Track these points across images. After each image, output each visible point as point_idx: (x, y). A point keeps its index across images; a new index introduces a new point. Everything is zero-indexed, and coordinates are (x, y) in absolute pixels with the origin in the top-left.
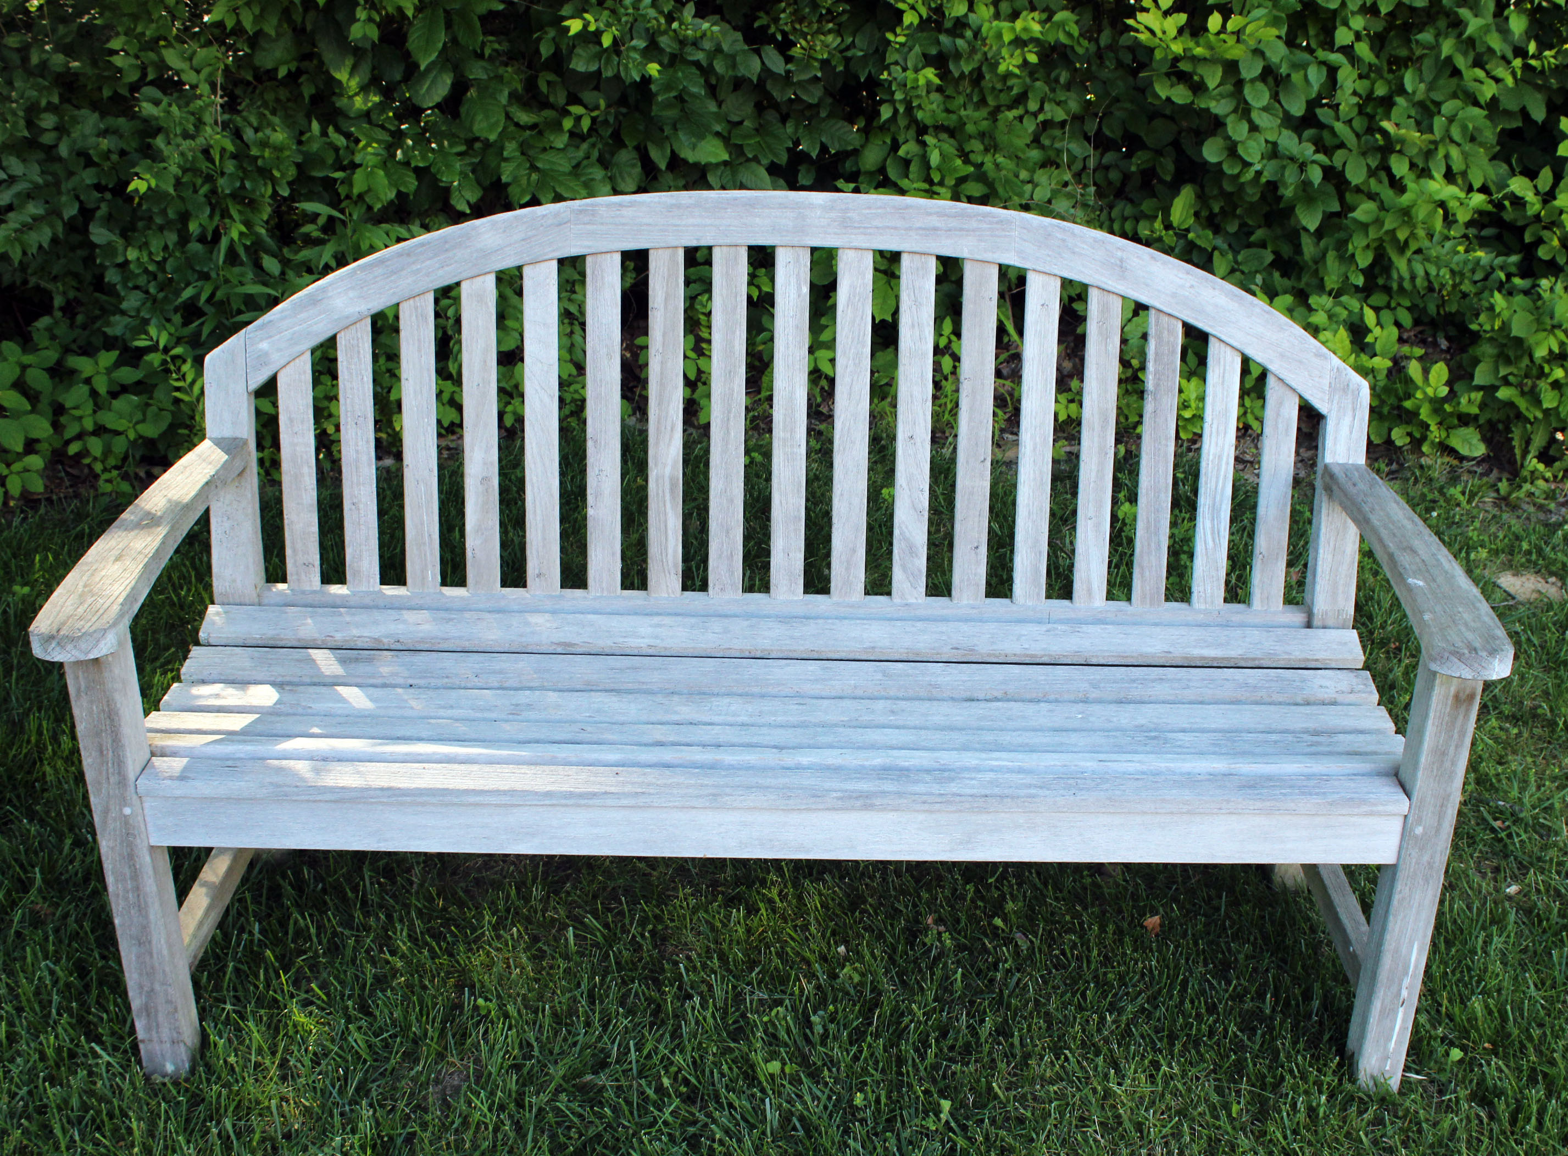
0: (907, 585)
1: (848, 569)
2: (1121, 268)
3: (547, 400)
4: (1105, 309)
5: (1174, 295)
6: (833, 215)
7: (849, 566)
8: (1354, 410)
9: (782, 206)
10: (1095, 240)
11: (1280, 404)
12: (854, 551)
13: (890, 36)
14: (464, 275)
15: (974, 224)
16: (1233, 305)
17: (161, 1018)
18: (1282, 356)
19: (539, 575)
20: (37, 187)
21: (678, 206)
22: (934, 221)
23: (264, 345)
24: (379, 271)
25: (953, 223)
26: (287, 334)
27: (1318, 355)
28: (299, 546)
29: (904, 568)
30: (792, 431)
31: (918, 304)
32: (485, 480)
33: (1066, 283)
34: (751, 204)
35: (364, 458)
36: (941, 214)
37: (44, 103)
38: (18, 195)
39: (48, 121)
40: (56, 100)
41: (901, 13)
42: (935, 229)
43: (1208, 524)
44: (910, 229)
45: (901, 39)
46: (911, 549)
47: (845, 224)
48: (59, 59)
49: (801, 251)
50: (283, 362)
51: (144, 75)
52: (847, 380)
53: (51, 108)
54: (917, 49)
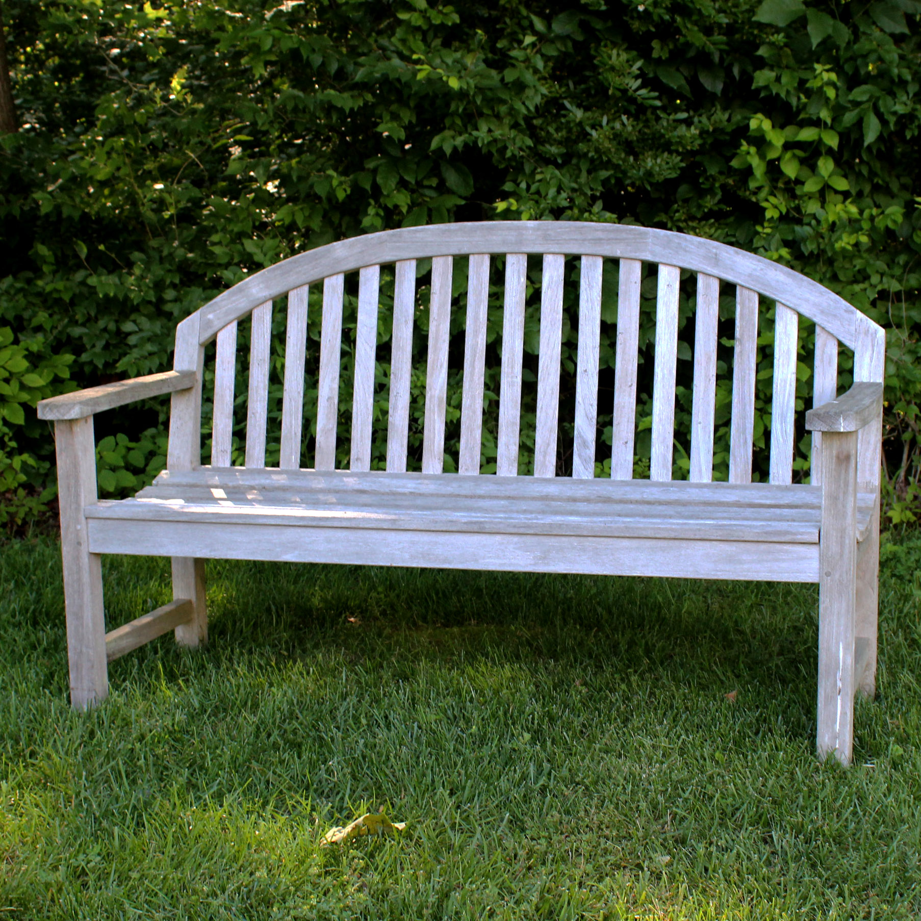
0: (581, 468)
1: (544, 457)
2: (716, 260)
3: (368, 349)
4: (708, 286)
5: (750, 275)
6: (539, 233)
7: (545, 454)
8: (873, 346)
9: (509, 229)
10: (700, 243)
11: (825, 345)
12: (548, 445)
13: (759, 228)
14: (325, 274)
15: (624, 235)
16: (789, 281)
17: (84, 672)
18: (822, 312)
19: (357, 459)
20: (156, 335)
21: (449, 230)
22: (600, 235)
23: (211, 316)
24: (279, 272)
25: (612, 235)
26: (224, 309)
27: (847, 311)
28: (220, 439)
29: (580, 456)
30: (513, 367)
31: (590, 287)
32: (329, 399)
33: (683, 271)
34: (491, 228)
35: (261, 385)
36: (604, 230)
37: (168, 282)
38: (142, 338)
39: (170, 294)
40: (177, 281)
41: (764, 209)
42: (600, 239)
43: (779, 427)
44: (584, 240)
45: (768, 231)
46: (585, 444)
47: (546, 238)
48: (181, 252)
49: (521, 256)
50: (220, 326)
51: (232, 259)
52: (547, 335)
53: (174, 286)
54: (777, 236)
